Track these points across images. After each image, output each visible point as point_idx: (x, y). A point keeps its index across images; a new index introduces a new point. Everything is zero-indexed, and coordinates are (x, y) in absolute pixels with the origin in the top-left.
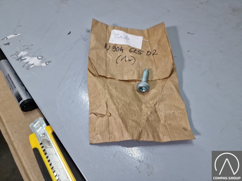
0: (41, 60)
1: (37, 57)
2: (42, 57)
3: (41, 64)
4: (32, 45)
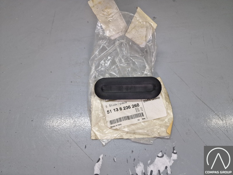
0: (165, 155)
1: (157, 157)
2: (161, 152)
3: (171, 158)
4: (132, 151)
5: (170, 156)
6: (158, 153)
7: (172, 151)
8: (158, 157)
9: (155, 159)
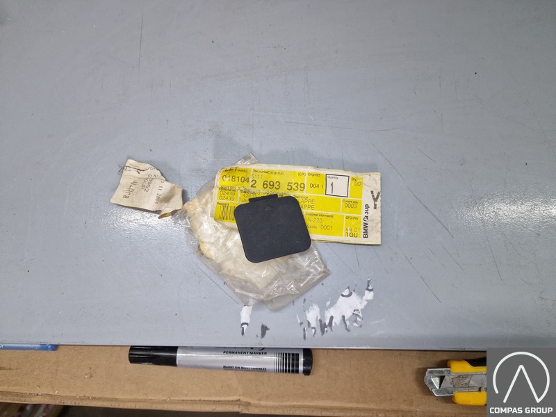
0: (354, 293)
1: (341, 297)
2: (348, 288)
3: (364, 298)
5: (361, 295)
6: (343, 291)
7: (366, 287)
8: (343, 295)
9: (338, 299)
